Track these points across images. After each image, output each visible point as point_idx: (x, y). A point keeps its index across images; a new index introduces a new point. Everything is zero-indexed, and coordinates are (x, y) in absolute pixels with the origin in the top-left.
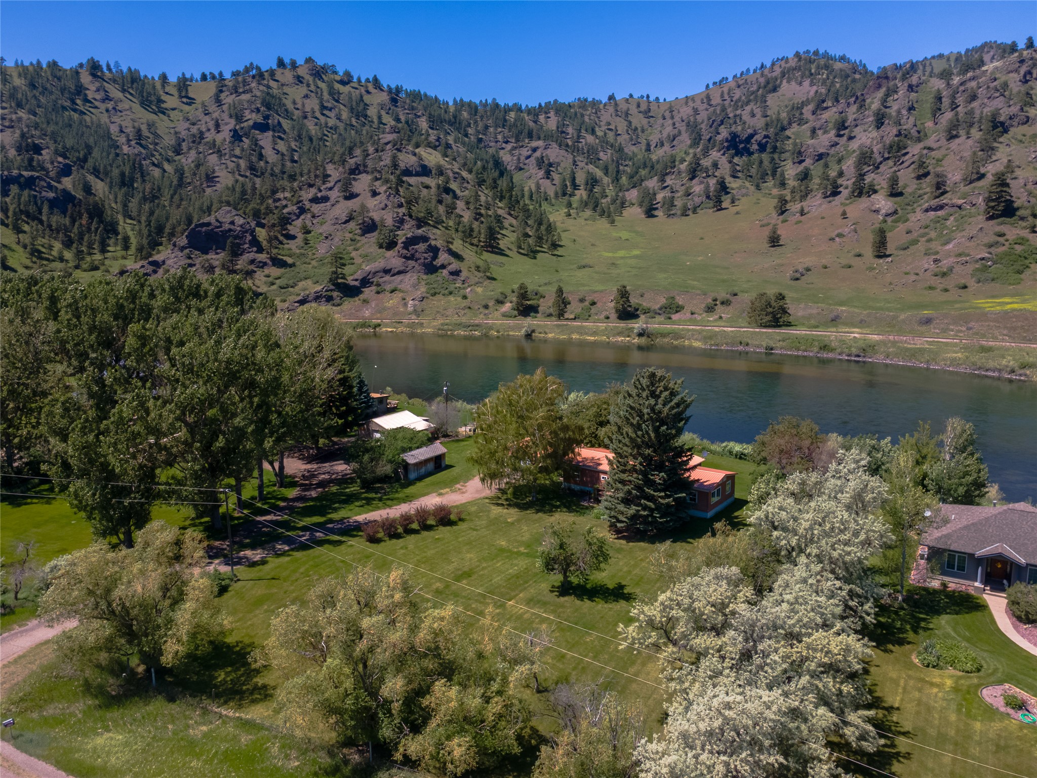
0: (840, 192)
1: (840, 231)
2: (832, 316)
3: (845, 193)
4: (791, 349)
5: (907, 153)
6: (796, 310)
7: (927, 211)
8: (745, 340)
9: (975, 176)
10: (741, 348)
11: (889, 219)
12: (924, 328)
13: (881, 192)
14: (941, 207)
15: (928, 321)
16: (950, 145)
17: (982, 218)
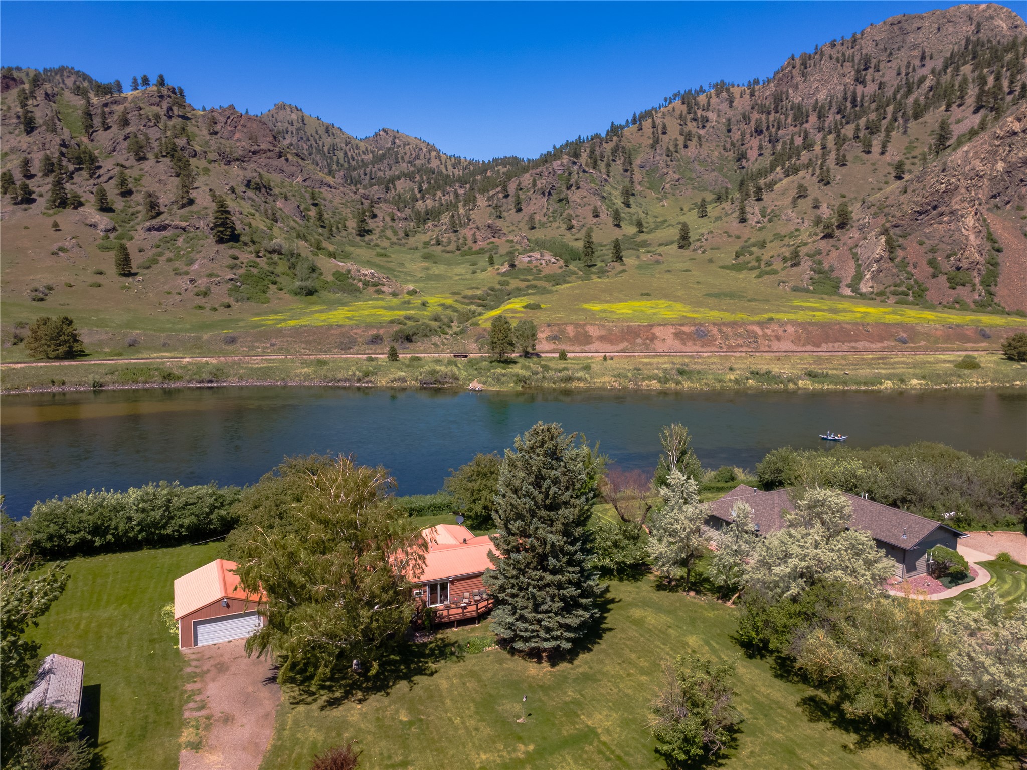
0: (34, 200)
1: (60, 244)
2: (127, 340)
3: (41, 203)
4: (127, 382)
5: (100, 167)
6: (87, 339)
7: (150, 229)
8: (56, 378)
9: (185, 200)
10: (55, 389)
11: (112, 235)
12: (230, 348)
13: (87, 204)
14: (163, 228)
15: (232, 341)
16: (143, 166)
17: (211, 240)
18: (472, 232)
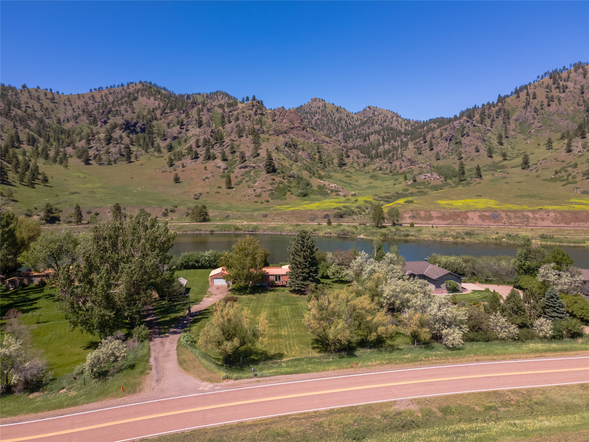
0: (199, 157)
1: (206, 176)
2: (226, 215)
3: (201, 158)
4: (222, 231)
5: (224, 142)
6: (211, 213)
7: (240, 168)
8: (198, 228)
9: (256, 154)
10: (198, 232)
11: (226, 171)
12: (265, 219)
13: (218, 158)
14: (246, 167)
15: (265, 216)
16: (241, 140)
17: (264, 172)
18: (399, 163)
